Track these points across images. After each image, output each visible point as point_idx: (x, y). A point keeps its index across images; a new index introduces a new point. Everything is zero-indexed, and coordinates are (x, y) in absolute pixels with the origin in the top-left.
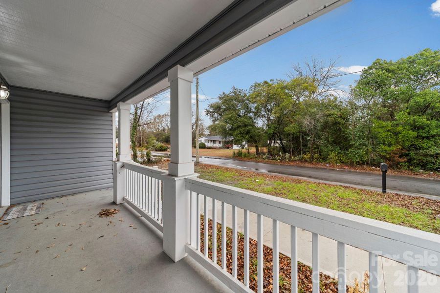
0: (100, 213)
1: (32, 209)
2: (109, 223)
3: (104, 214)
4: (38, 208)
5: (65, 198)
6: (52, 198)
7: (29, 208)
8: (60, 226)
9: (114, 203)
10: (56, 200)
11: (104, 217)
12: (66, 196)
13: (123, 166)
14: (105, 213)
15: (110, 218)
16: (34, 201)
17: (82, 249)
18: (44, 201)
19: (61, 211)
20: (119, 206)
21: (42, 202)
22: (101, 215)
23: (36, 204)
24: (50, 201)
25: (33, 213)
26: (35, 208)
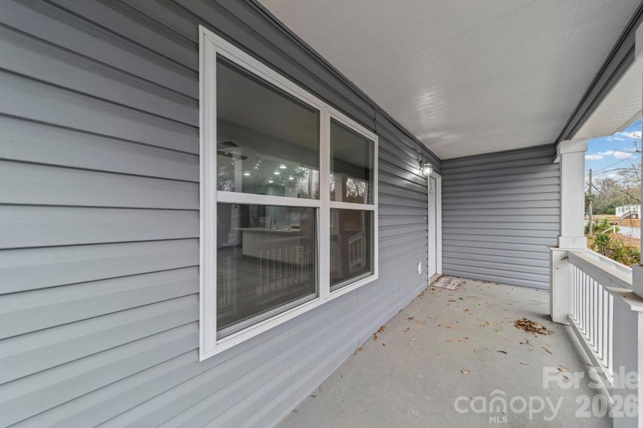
0: (519, 321)
1: (454, 284)
2: (525, 341)
3: (523, 325)
4: (459, 285)
5: (487, 284)
6: (475, 280)
7: (452, 282)
8: (468, 312)
9: (549, 318)
10: (478, 283)
11: (522, 330)
12: (489, 282)
13: (566, 258)
14: (526, 326)
15: (530, 336)
16: (459, 277)
17: (475, 351)
18: (467, 281)
19: (476, 297)
20: (556, 325)
21: (464, 280)
22: (519, 324)
23: (459, 281)
24: (471, 282)
25: (453, 288)
26: (457, 284)
